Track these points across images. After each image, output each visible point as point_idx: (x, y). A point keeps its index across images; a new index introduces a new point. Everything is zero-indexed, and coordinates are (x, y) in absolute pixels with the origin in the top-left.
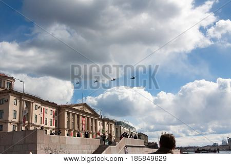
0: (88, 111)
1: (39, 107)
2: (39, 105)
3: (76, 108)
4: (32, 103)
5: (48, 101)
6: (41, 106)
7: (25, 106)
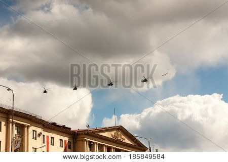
0: (127, 141)
1: (40, 135)
2: (39, 130)
3: (105, 134)
4: (28, 127)
5: (54, 124)
6: (44, 133)
7: (15, 132)
